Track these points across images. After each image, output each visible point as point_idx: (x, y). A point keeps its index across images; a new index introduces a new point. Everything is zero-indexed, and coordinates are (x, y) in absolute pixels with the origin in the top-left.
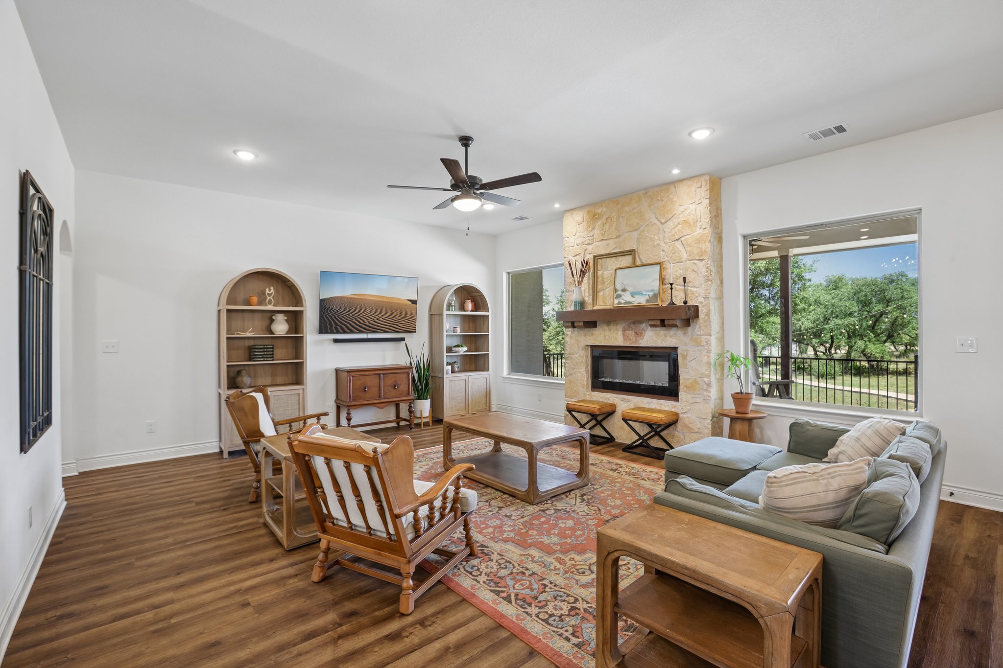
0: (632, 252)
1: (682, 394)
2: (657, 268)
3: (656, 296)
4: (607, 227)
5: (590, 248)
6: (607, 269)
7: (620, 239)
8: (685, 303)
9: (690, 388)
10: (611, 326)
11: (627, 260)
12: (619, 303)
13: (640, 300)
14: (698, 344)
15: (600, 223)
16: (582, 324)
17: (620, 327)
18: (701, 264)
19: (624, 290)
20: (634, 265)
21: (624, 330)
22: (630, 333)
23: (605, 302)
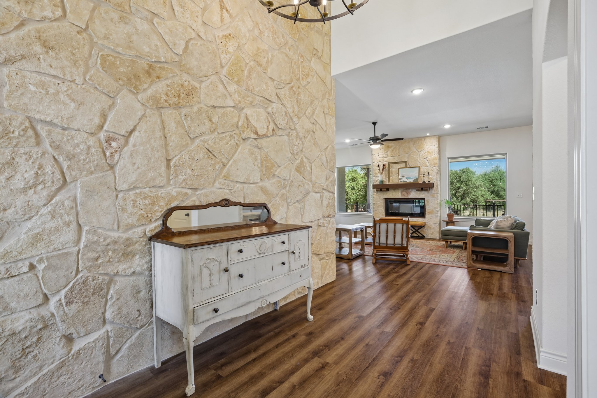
0: (405, 162)
1: (427, 215)
2: (418, 169)
3: (417, 179)
4: (394, 151)
5: (386, 159)
6: (394, 168)
7: (400, 157)
8: (429, 182)
9: (430, 213)
10: (396, 191)
11: (403, 165)
12: (401, 181)
13: (411, 181)
14: (434, 197)
15: (391, 149)
16: (385, 190)
17: (400, 191)
18: (434, 168)
19: (403, 177)
20: (406, 167)
21: (402, 192)
22: (405, 193)
23: (394, 180)
